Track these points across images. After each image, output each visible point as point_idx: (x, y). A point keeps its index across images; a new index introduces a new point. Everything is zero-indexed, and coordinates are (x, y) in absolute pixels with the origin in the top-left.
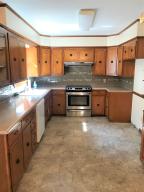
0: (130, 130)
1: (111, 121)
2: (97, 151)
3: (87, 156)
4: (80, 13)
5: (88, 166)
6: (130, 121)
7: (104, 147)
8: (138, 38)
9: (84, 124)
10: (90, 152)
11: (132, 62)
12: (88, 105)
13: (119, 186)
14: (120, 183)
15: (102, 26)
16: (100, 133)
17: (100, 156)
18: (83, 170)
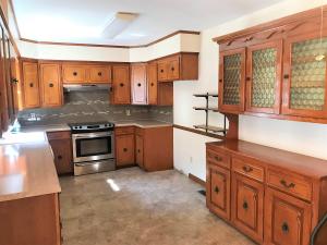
0: (176, 178)
1: (146, 171)
2: (149, 211)
3: (140, 221)
4: (117, 17)
5: (147, 231)
6: (172, 167)
7: (156, 205)
8: (182, 53)
9: (110, 181)
10: (139, 215)
11: (169, 85)
12: (109, 152)
13: (196, 241)
14: (196, 237)
15: (132, 34)
16: (141, 189)
17: (155, 216)
18: (142, 237)
